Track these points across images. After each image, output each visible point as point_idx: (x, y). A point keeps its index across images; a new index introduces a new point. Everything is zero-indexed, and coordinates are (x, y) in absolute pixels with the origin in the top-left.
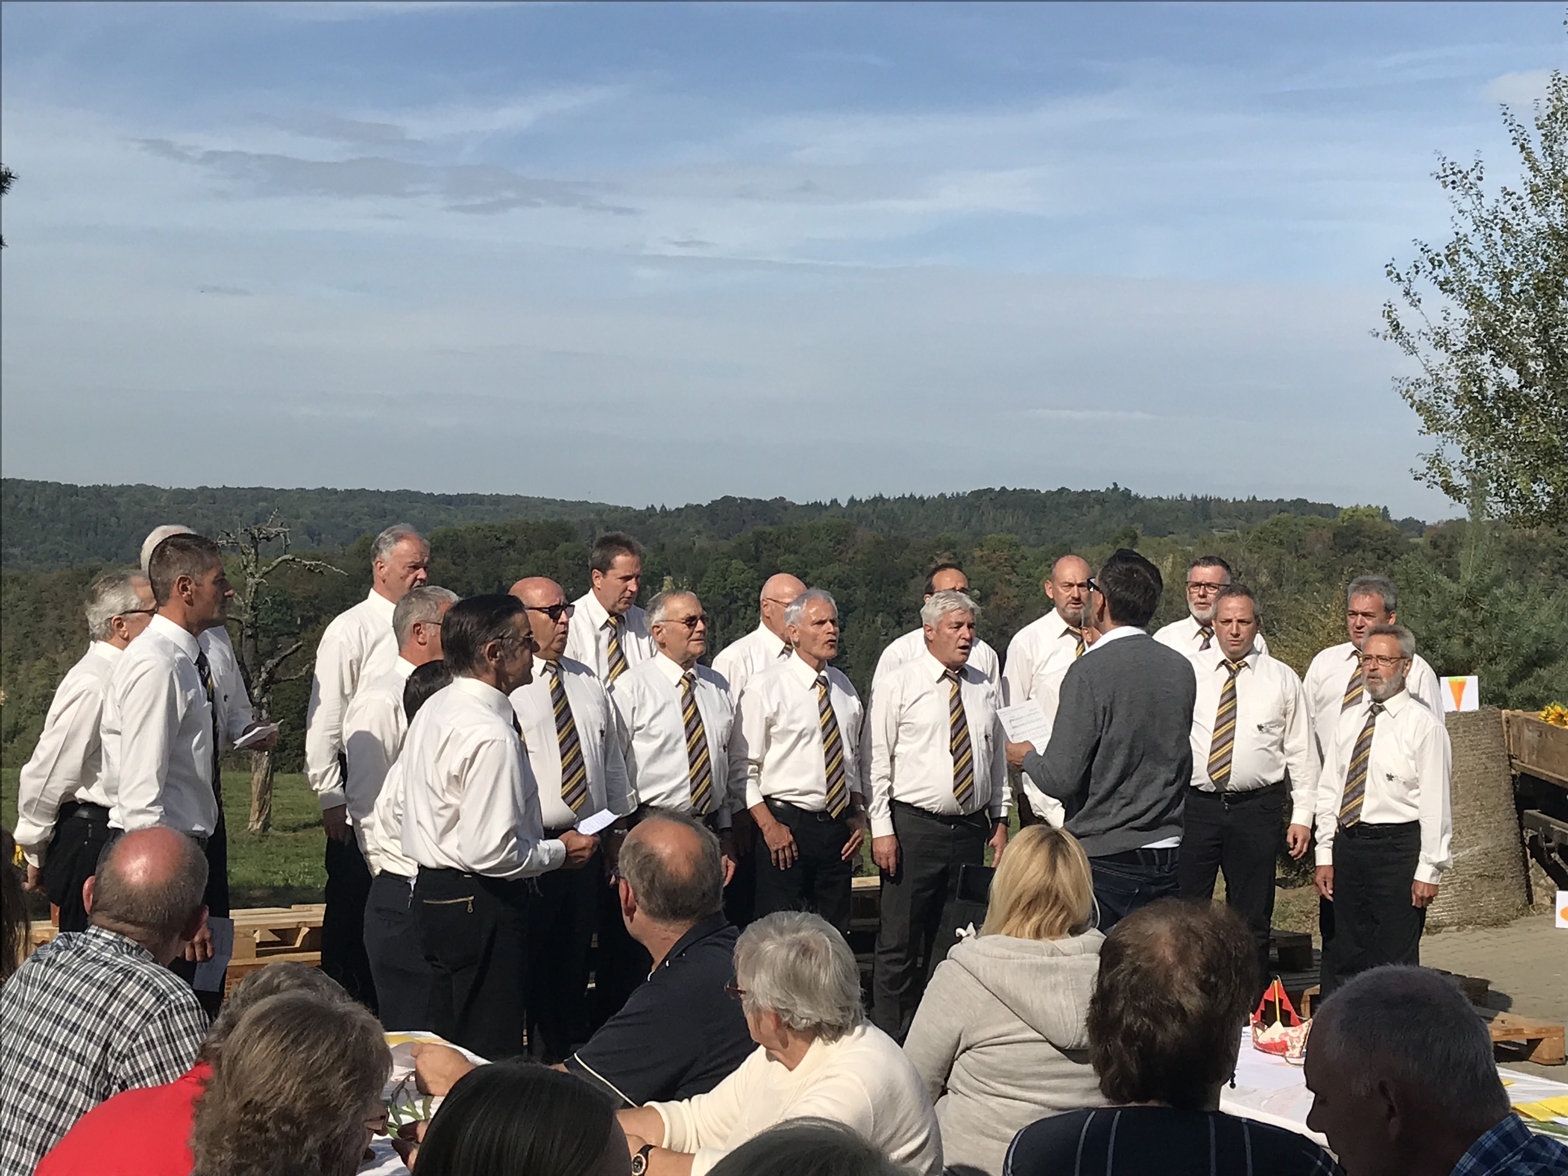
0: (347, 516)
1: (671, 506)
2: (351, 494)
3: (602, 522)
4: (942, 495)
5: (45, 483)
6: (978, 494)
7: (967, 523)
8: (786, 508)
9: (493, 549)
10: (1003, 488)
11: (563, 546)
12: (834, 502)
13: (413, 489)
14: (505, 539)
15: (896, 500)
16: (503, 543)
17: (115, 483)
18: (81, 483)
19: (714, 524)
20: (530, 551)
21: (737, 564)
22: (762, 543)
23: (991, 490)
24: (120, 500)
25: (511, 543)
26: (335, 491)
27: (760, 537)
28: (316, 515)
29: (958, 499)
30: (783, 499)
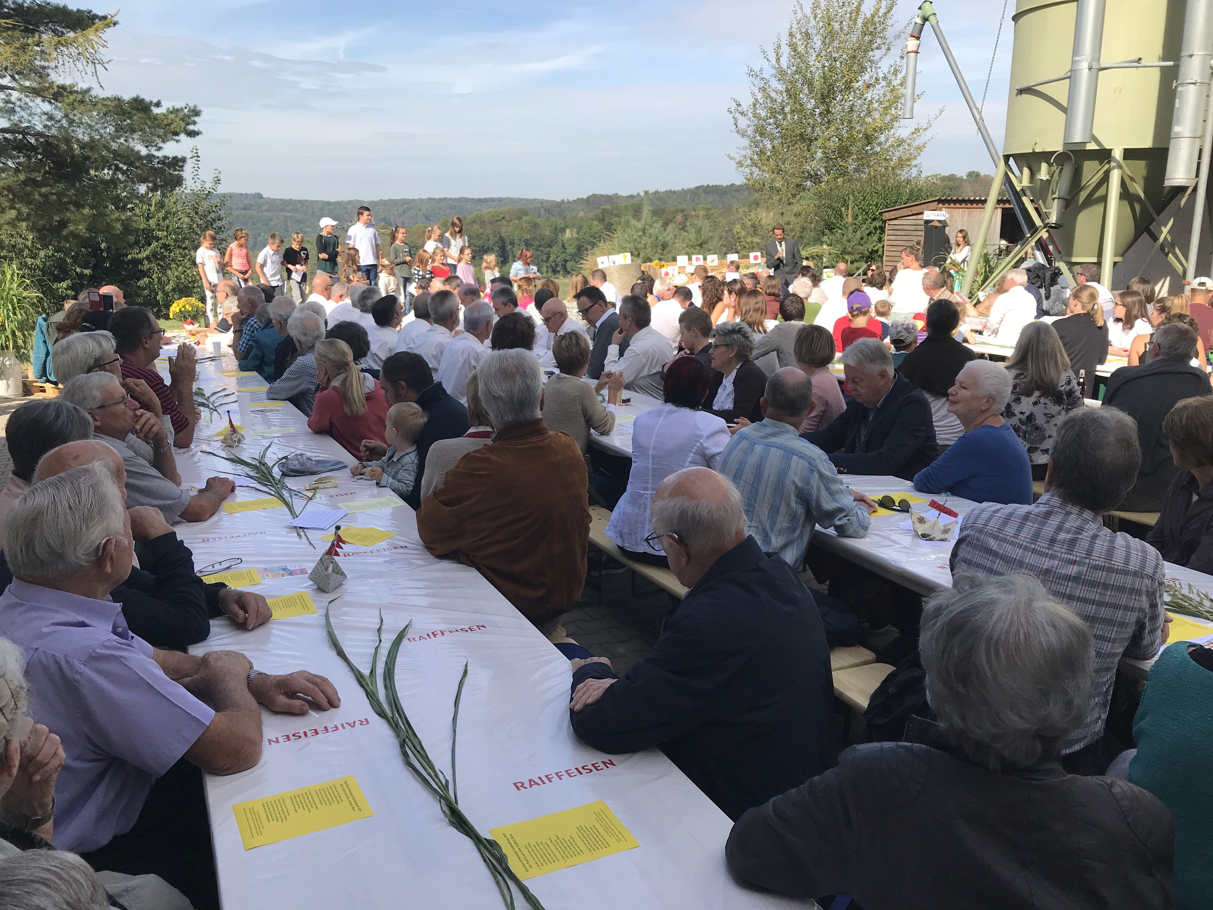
0: (440, 209)
1: (571, 199)
2: (441, 200)
3: (543, 207)
4: (683, 189)
5: (317, 201)
6: (698, 188)
7: (693, 201)
8: (618, 198)
9: (496, 221)
10: (708, 185)
11: (525, 218)
12: (638, 194)
13: (466, 197)
14: (501, 216)
15: (664, 192)
16: (500, 218)
17: (346, 200)
18: (332, 200)
19: (589, 205)
20: (511, 221)
21: (595, 222)
22: (605, 214)
23: (703, 186)
24: (348, 206)
25: (503, 218)
26: (434, 199)
27: (604, 211)
28: (428, 209)
29: (689, 191)
30: (617, 194)
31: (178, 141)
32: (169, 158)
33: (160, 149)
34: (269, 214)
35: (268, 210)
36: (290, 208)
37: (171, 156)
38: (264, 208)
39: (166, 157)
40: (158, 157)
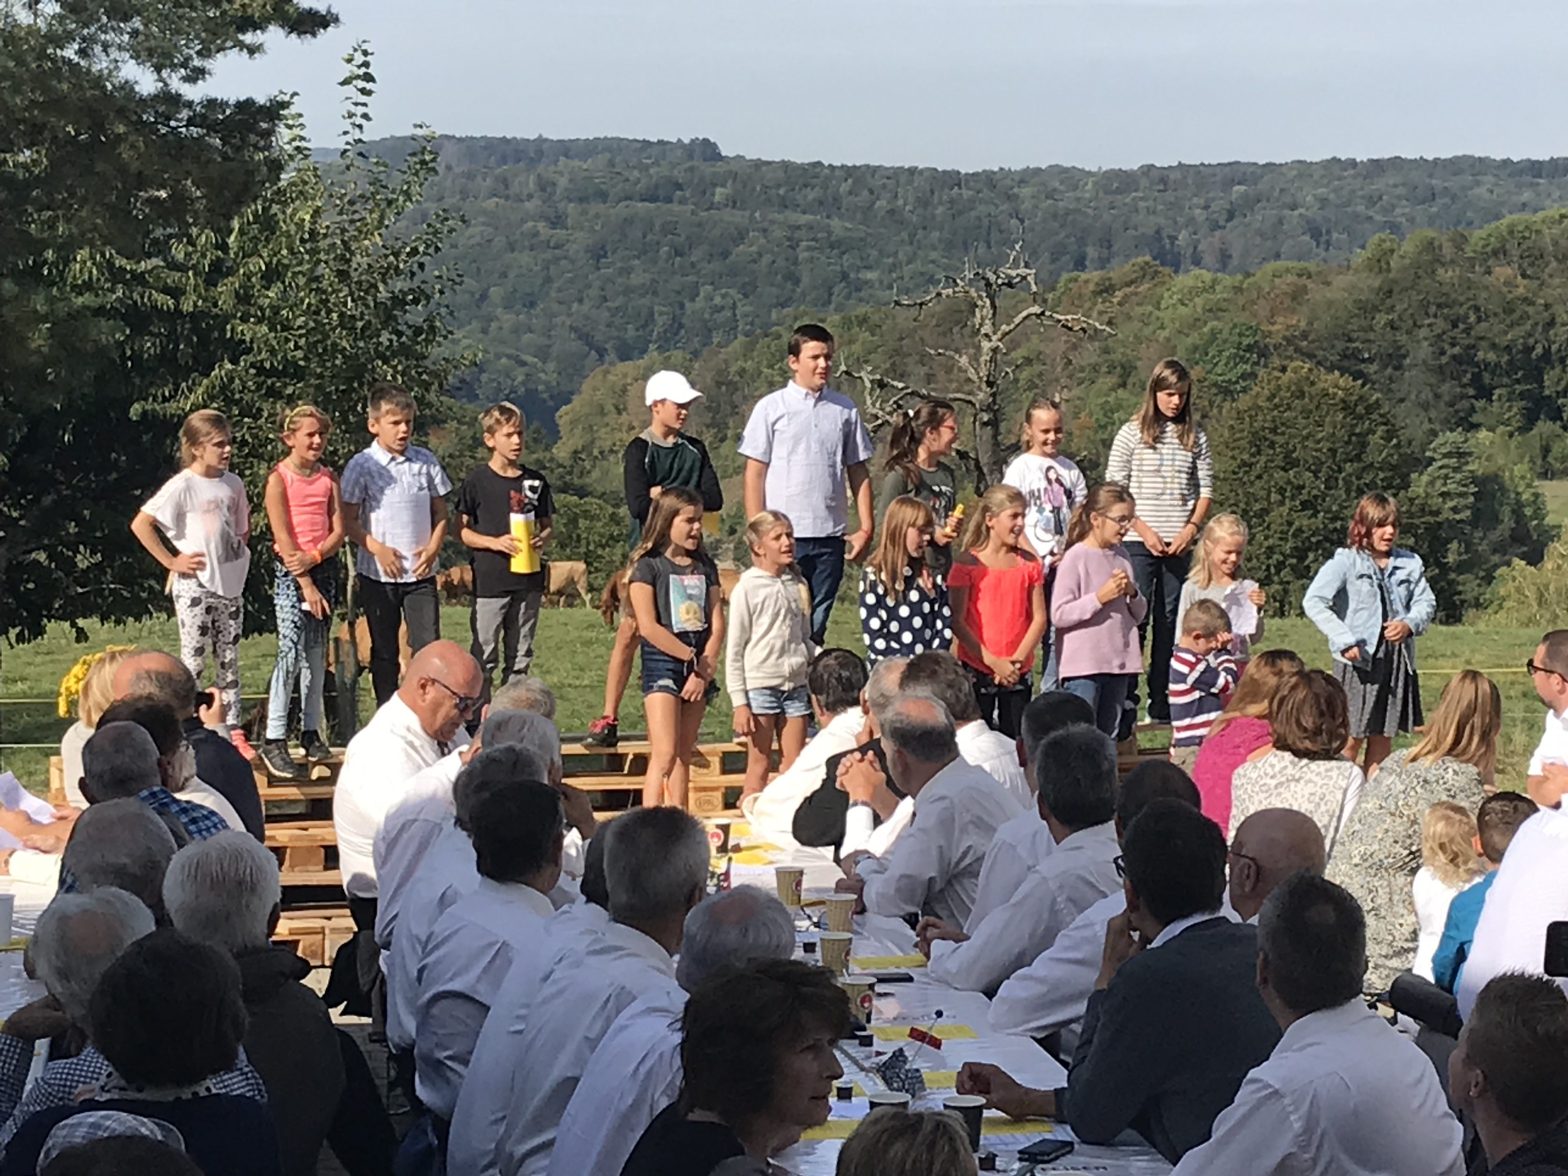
31: (253, 50)
32: (224, 105)
33: (196, 75)
34: (738, 217)
35: (733, 203)
36: (812, 195)
37: (232, 102)
38: (720, 194)
39: (212, 104)
40: (190, 104)
